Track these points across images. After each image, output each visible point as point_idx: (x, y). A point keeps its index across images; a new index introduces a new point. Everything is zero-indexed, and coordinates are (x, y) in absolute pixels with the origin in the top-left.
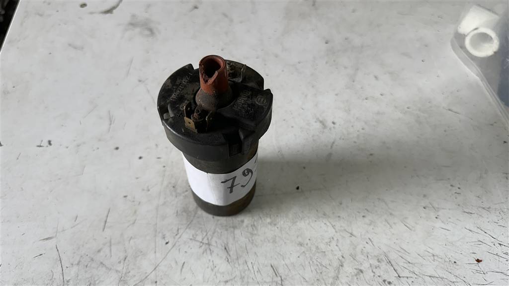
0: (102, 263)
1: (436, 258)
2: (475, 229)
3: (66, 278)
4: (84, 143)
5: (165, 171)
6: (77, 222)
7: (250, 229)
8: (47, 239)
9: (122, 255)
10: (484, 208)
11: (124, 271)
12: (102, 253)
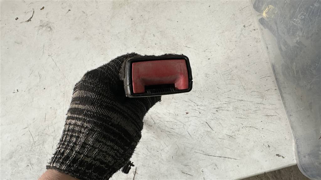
0: (46, 134)
1: (170, 114)
2: (188, 101)
3: (35, 141)
4: (31, 88)
5: (64, 95)
6: (34, 121)
8: (25, 128)
9: (53, 130)
11: (55, 135)
12: (46, 130)
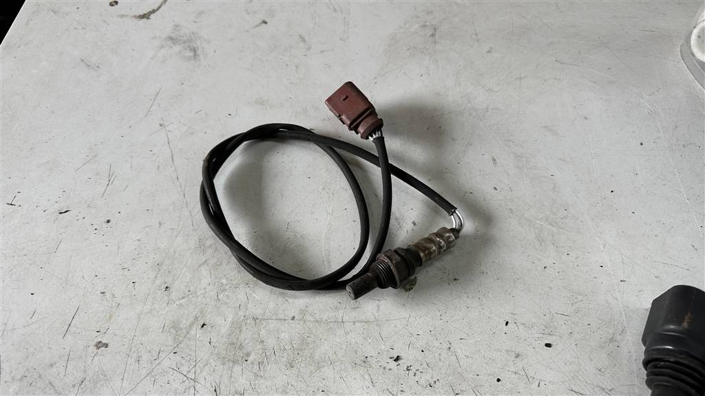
0: (51, 383)
7: (256, 367)
9: (80, 375)
12: (53, 370)
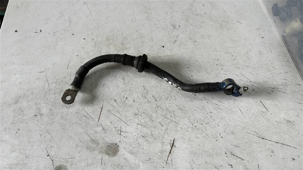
2: (240, 75)
3: (51, 88)
4: (57, 32)
5: (96, 45)
6: (55, 66)
8: (41, 72)
10: (246, 66)
